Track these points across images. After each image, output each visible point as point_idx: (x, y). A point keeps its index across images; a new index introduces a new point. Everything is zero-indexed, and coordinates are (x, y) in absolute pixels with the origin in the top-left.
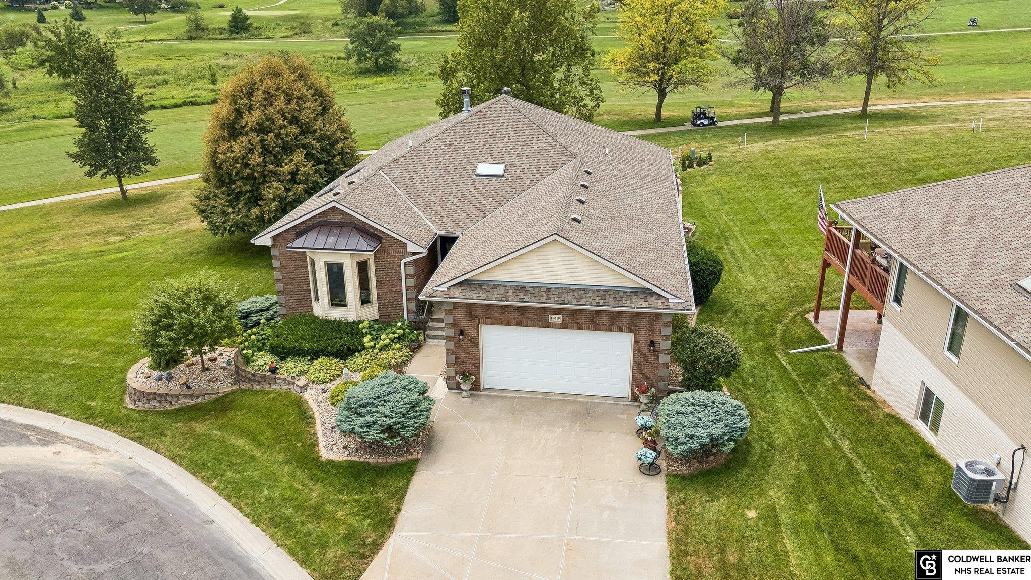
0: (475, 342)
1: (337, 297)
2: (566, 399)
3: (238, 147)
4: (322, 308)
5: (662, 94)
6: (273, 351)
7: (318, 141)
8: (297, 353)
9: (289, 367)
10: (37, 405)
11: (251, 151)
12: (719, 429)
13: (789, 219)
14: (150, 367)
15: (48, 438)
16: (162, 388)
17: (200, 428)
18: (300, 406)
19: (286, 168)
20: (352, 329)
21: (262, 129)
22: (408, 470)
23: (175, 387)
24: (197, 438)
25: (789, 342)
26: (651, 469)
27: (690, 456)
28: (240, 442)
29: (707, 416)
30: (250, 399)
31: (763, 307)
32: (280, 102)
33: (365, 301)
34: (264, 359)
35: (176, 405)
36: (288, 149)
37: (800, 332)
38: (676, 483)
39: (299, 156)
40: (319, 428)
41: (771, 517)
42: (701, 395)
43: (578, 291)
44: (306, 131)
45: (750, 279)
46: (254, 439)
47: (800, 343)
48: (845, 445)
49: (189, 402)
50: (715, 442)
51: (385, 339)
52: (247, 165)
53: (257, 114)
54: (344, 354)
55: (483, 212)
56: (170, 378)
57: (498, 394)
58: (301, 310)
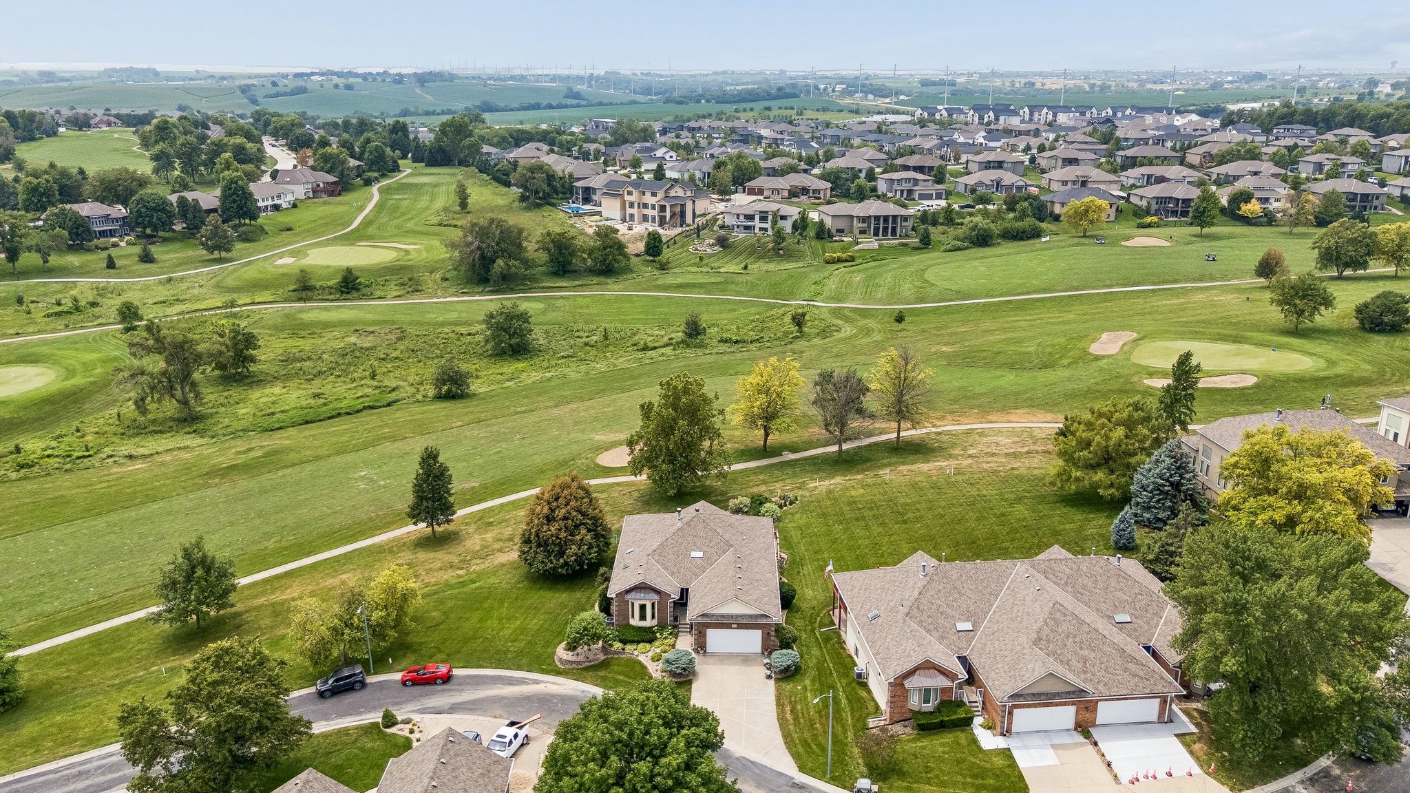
0: (705, 636)
1: (643, 617)
2: (738, 655)
3: (554, 528)
4: (635, 622)
5: (767, 435)
6: (621, 641)
7: (590, 519)
8: (632, 642)
9: (629, 648)
10: (519, 668)
11: (560, 530)
12: (789, 663)
13: (834, 550)
14: (565, 650)
15: (537, 682)
16: (574, 658)
17: (601, 674)
18: (640, 663)
19: (578, 538)
20: (649, 630)
21: (565, 518)
22: (690, 682)
23: (580, 658)
24: (602, 677)
25: (822, 625)
26: (769, 677)
27: (781, 672)
28: (621, 677)
29: (786, 658)
30: (616, 662)
31: (813, 608)
32: (573, 503)
33: (653, 617)
34: (617, 646)
35: (583, 666)
36: (577, 527)
37: (826, 621)
38: (777, 680)
39: (584, 531)
40: (651, 671)
41: (805, 688)
42: (785, 651)
43: (743, 616)
44: (584, 514)
45: (810, 592)
46: (627, 676)
47: (825, 626)
48: (831, 665)
49: (589, 664)
50: (789, 667)
51: (665, 634)
52: (557, 538)
53: (563, 511)
54: (650, 641)
55: (697, 576)
56: (578, 654)
57: (713, 654)
58: (625, 623)
